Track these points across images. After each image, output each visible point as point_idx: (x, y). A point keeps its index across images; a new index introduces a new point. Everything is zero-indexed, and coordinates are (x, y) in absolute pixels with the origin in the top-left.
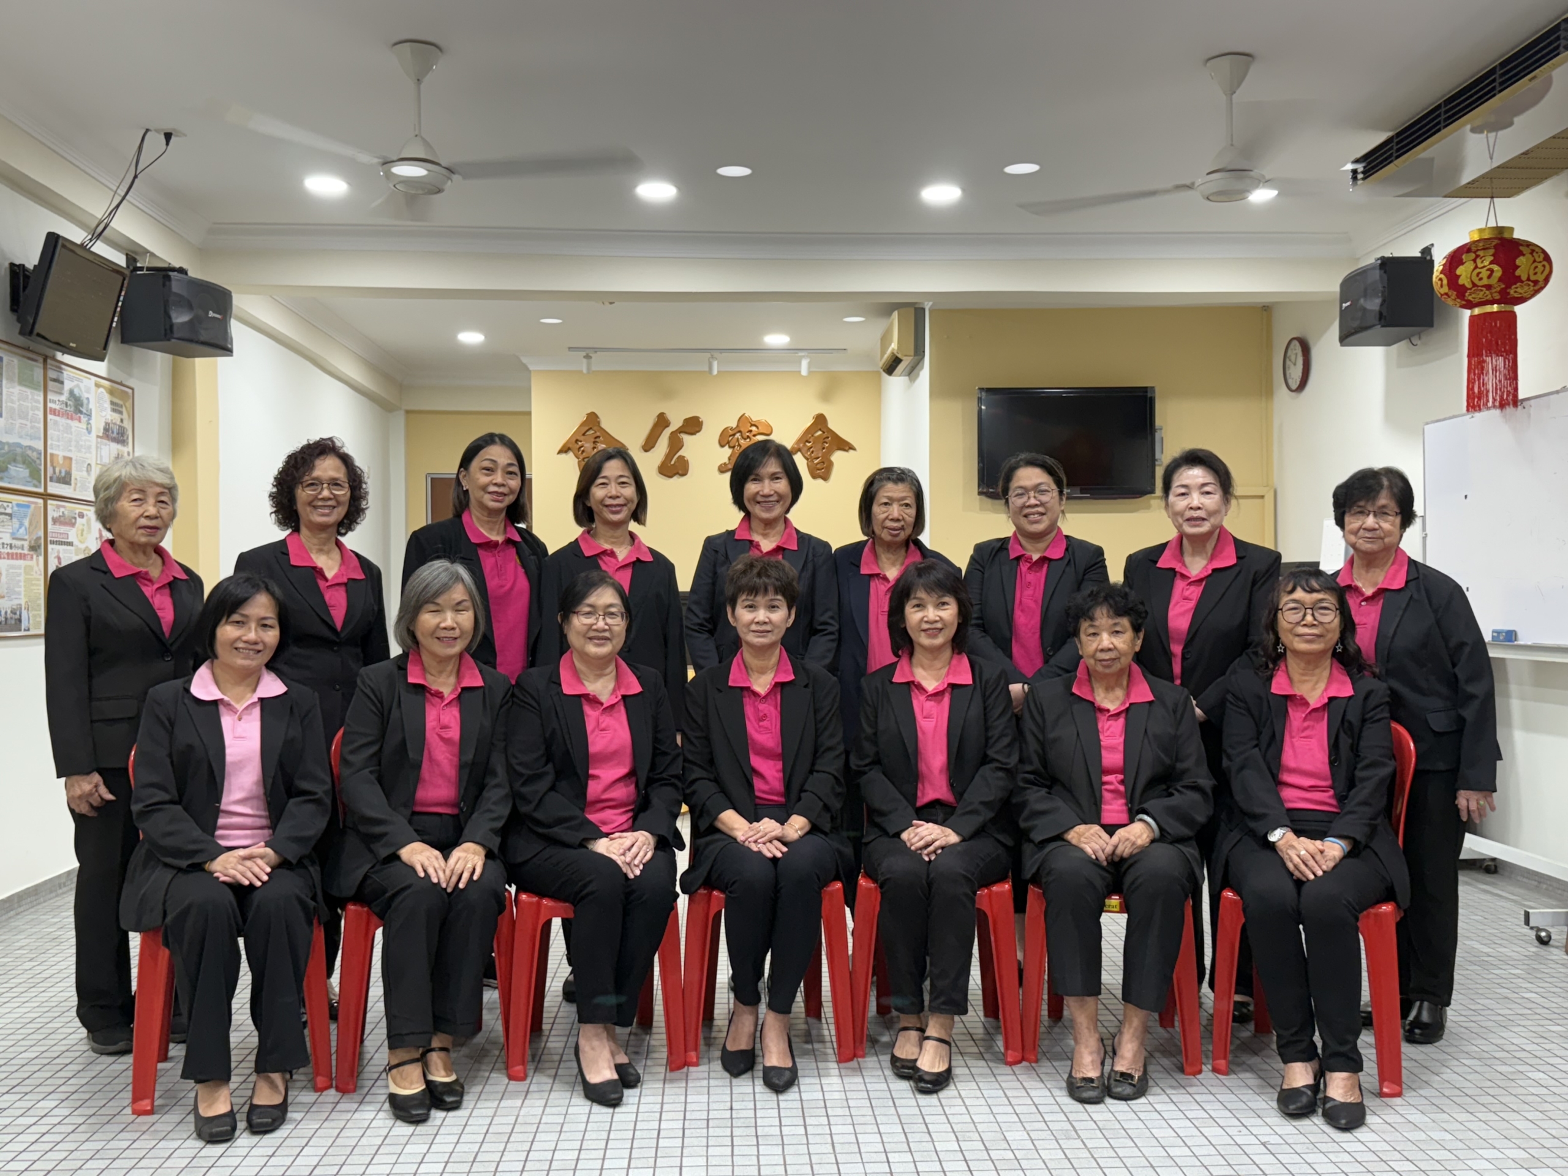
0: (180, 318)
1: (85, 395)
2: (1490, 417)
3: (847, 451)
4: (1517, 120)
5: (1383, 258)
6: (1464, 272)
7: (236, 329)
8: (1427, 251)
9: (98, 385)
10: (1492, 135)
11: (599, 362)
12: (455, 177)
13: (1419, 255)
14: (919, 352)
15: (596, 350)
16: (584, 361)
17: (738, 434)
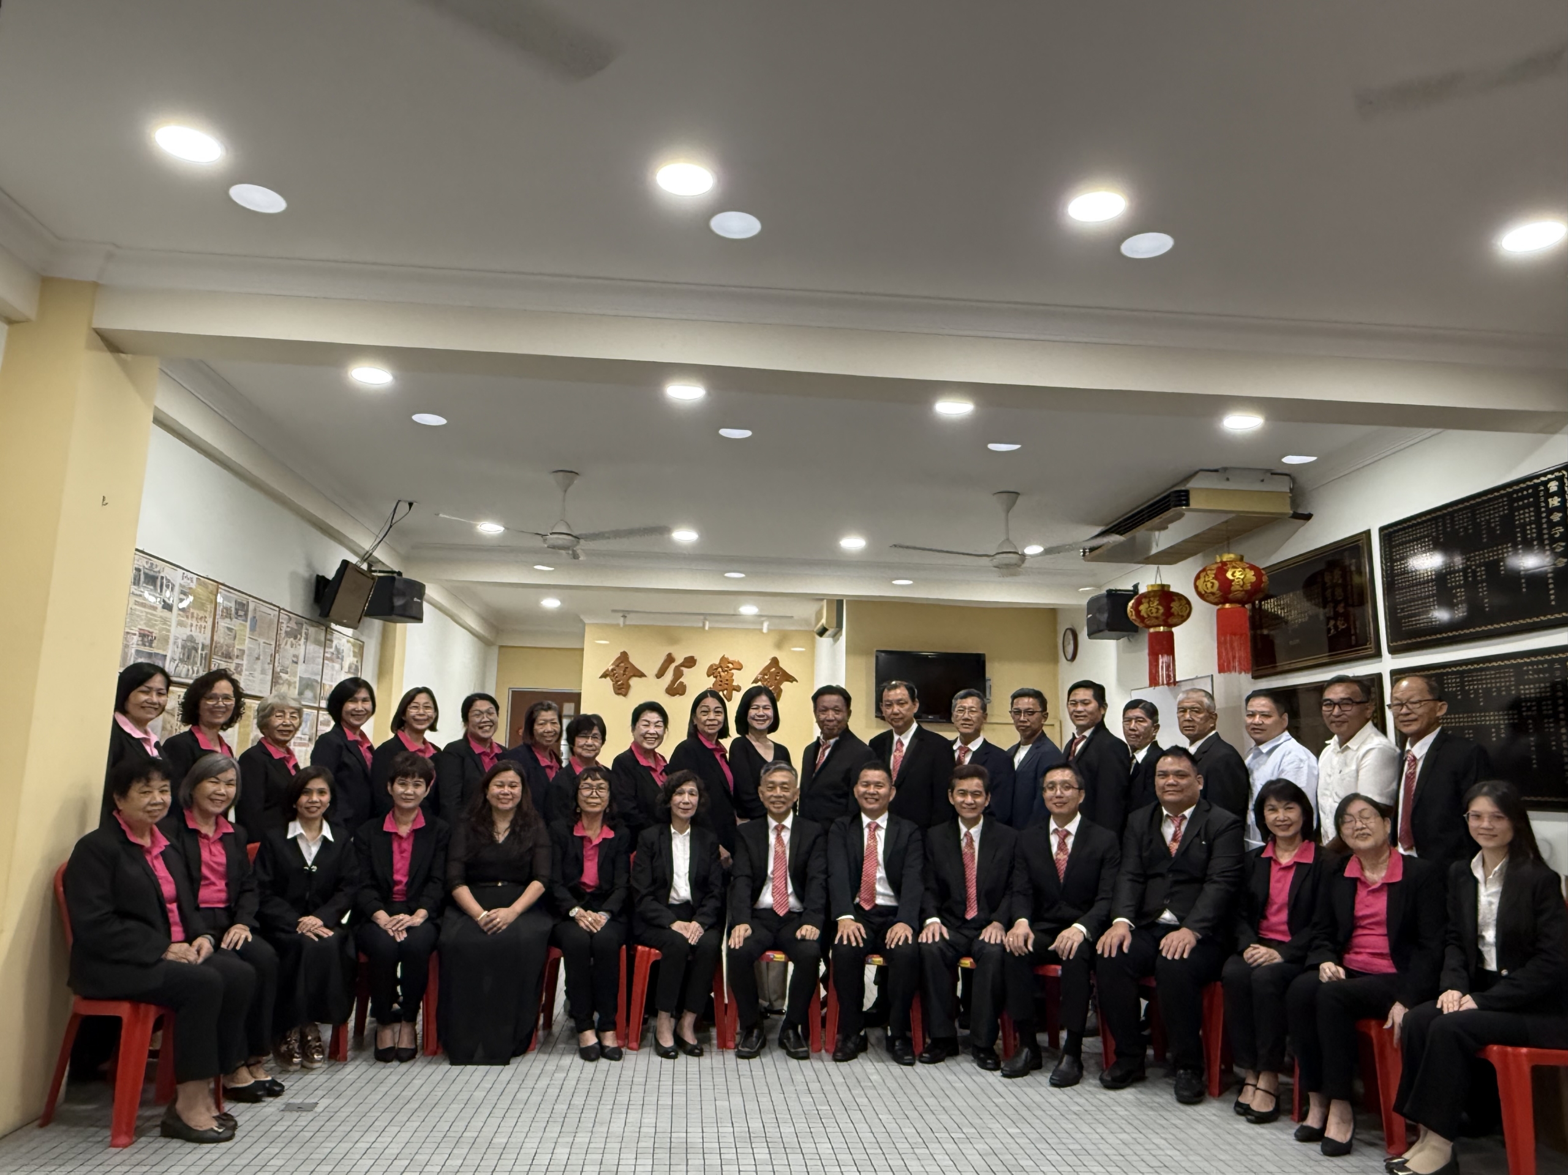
0: (398, 602)
1: (342, 648)
2: (1162, 689)
3: (792, 682)
4: (1170, 526)
5: (1110, 592)
6: (1143, 608)
7: (426, 606)
8: (1136, 587)
9: (348, 641)
10: (1157, 533)
11: (632, 620)
12: (582, 541)
13: (1132, 588)
14: (839, 625)
15: (629, 612)
16: (622, 619)
17: (720, 670)
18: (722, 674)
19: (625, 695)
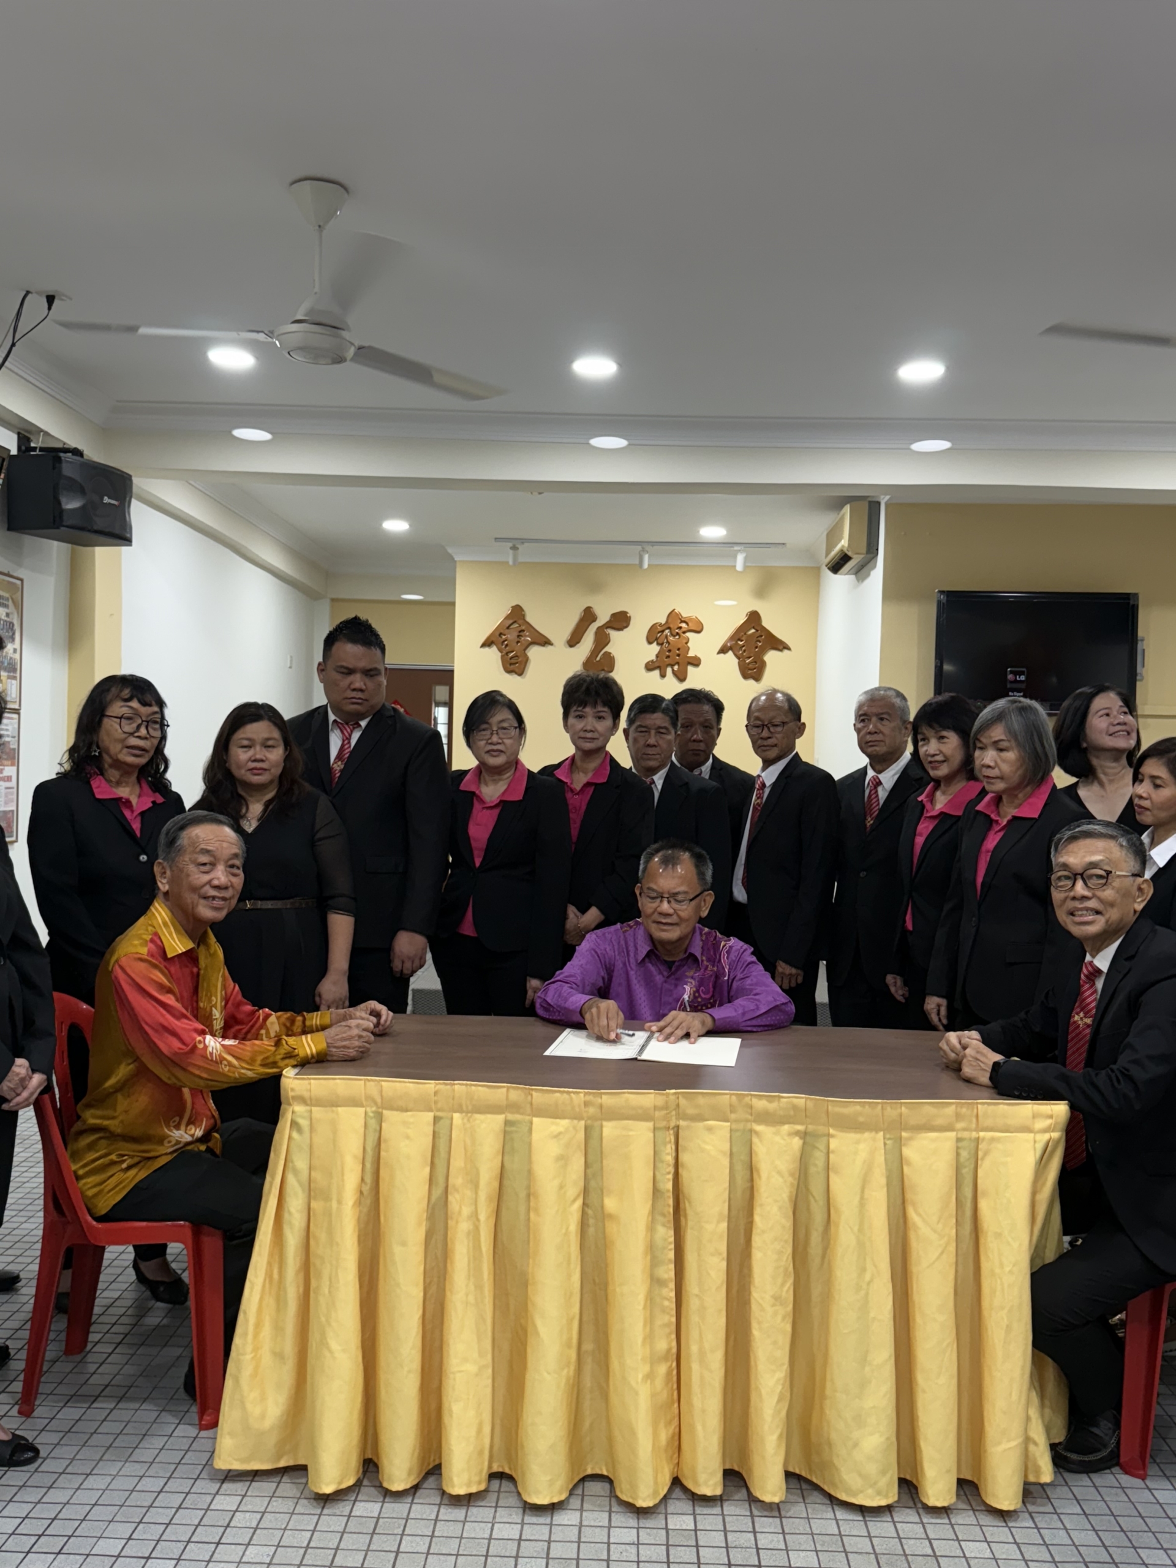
0: (71, 504)
3: (781, 650)
11: (526, 554)
14: (872, 549)
15: (523, 541)
16: (511, 552)
17: (667, 631)
18: (671, 638)
19: (520, 674)
